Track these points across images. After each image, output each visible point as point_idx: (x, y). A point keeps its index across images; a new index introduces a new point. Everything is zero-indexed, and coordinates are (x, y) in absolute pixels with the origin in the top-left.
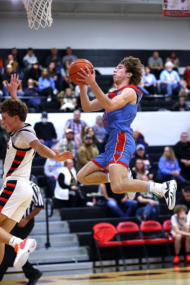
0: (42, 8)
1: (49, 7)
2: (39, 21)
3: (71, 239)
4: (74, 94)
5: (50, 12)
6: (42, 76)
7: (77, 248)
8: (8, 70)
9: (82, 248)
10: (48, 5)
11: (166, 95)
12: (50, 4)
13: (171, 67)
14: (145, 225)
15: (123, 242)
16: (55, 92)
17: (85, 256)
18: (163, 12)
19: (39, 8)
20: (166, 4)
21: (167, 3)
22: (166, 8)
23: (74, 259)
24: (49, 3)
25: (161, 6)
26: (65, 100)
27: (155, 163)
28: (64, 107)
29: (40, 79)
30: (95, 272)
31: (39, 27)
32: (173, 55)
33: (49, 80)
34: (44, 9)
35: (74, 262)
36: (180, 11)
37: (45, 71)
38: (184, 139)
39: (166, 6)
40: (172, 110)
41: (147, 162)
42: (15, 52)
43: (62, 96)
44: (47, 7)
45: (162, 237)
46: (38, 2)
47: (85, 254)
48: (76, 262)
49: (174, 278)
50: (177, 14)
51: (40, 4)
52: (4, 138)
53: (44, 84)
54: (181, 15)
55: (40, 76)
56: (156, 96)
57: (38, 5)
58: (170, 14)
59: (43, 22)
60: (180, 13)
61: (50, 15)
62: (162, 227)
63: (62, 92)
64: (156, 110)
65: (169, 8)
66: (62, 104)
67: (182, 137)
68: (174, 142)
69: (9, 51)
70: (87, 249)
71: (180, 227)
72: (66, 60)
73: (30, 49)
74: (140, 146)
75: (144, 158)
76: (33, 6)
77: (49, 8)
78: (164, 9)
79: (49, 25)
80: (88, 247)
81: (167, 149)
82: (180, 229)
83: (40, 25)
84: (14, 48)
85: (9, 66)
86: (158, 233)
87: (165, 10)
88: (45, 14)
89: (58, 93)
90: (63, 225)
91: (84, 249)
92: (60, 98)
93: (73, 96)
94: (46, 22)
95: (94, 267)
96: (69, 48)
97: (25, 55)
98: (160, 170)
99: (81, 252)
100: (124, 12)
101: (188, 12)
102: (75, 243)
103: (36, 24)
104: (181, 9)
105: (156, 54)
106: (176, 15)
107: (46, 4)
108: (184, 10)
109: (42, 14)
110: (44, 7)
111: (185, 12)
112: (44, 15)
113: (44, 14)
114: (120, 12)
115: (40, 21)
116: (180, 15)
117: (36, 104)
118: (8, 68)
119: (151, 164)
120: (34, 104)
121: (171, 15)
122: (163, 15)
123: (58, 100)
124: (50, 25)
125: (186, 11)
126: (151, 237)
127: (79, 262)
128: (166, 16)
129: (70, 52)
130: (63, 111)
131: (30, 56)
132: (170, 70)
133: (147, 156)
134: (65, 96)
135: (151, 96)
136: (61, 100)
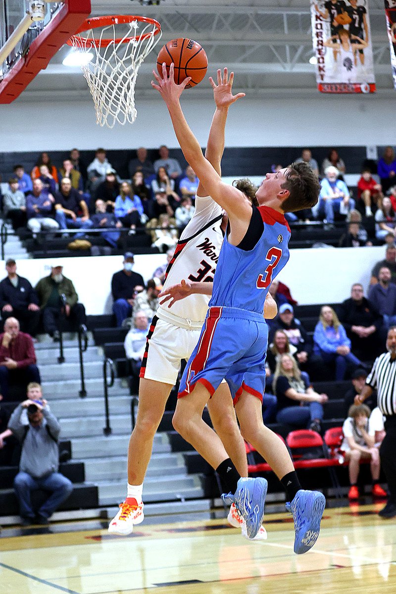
0: (119, 93)
1: (130, 91)
2: (115, 115)
3: (174, 462)
4: (174, 224)
5: (133, 100)
6: (122, 194)
7: (183, 477)
8: (64, 187)
9: (191, 477)
10: (128, 88)
11: (325, 221)
12: (132, 87)
13: (334, 174)
14: (295, 438)
15: (259, 465)
16: (144, 219)
17: (198, 490)
18: (318, 86)
19: (114, 94)
20: (322, 72)
21: (324, 71)
22: (322, 79)
23: (178, 496)
24: (130, 84)
25: (313, 76)
26: (159, 233)
27: (309, 334)
28: (158, 244)
29: (119, 199)
30: (213, 517)
31: (114, 124)
32: (335, 155)
33: (132, 199)
34: (123, 94)
35: (179, 500)
36: (345, 84)
37: (125, 185)
38: (358, 295)
39: (322, 77)
40: (336, 245)
41: (296, 333)
42: (76, 156)
43: (153, 226)
44: (127, 91)
45: (322, 457)
46: (112, 83)
47: (198, 486)
48: (183, 500)
49: (349, 525)
50: (341, 90)
51: (116, 87)
52: (60, 298)
53: (125, 206)
54: (347, 91)
55: (118, 194)
56: (308, 222)
57: (113, 89)
58: (328, 90)
59: (121, 116)
60: (345, 88)
61: (133, 104)
62: (323, 440)
63: (154, 220)
64: (310, 246)
65: (327, 80)
66: (154, 239)
67: (353, 290)
68: (340, 299)
69: (67, 155)
70: (200, 478)
71: (358, 438)
72: (160, 167)
73: (101, 151)
74: (286, 306)
75: (293, 326)
76: (105, 89)
77: (131, 94)
78: (319, 81)
79: (131, 121)
80: (201, 475)
81: (326, 309)
82: (358, 442)
83: (116, 120)
84: (75, 150)
85: (66, 181)
86: (316, 450)
87: (321, 84)
88: (124, 103)
89: (147, 221)
90: (159, 440)
91: (195, 478)
92: (151, 229)
93: (172, 226)
94: (126, 115)
95: (213, 507)
96: (164, 147)
97: (92, 161)
98: (318, 345)
99: (191, 483)
100: (253, 87)
101: (358, 86)
102: (181, 469)
103: (110, 118)
104: (346, 82)
105: (307, 154)
106: (338, 91)
107: (126, 87)
108: (352, 82)
109: (120, 103)
110: (123, 92)
111: (354, 86)
112: (123, 105)
113: (122, 102)
114: (247, 87)
115: (117, 115)
116: (344, 90)
117: (113, 241)
118: (65, 184)
119: (303, 335)
120: (108, 239)
121: (330, 91)
122: (317, 90)
123: (147, 232)
124: (133, 120)
125: (355, 84)
126: (305, 456)
127: (187, 500)
128: (322, 92)
129: (167, 152)
130: (156, 251)
131: (102, 161)
132: (333, 180)
133: (297, 322)
134: (159, 227)
135: (301, 223)
136: (152, 232)
